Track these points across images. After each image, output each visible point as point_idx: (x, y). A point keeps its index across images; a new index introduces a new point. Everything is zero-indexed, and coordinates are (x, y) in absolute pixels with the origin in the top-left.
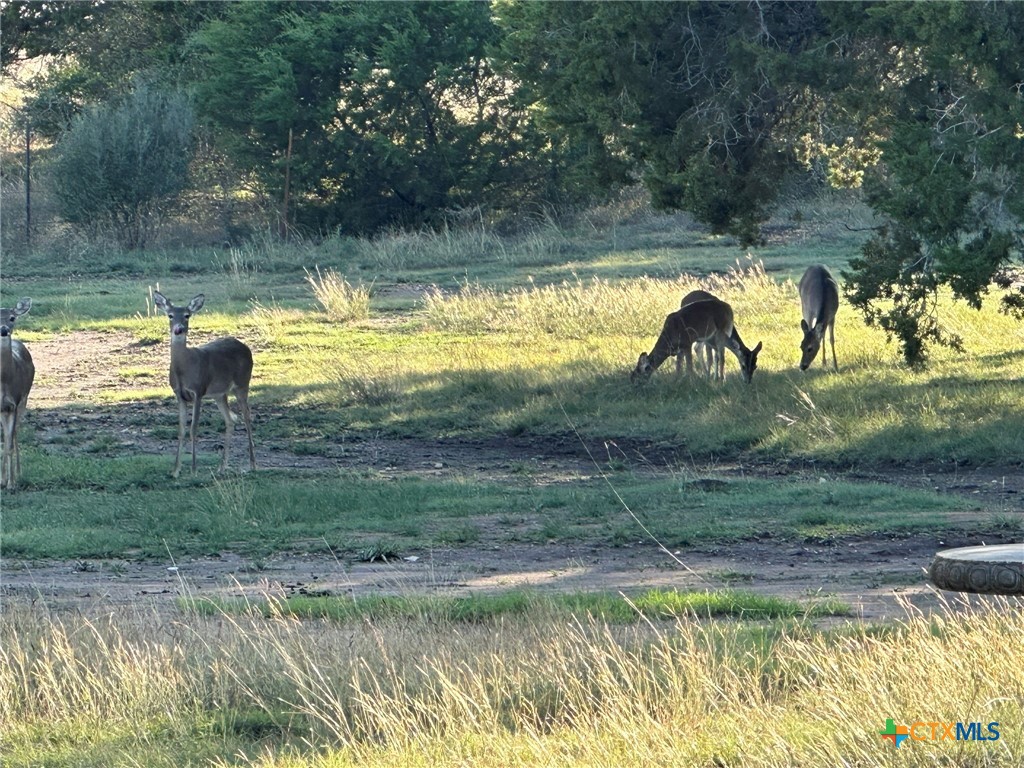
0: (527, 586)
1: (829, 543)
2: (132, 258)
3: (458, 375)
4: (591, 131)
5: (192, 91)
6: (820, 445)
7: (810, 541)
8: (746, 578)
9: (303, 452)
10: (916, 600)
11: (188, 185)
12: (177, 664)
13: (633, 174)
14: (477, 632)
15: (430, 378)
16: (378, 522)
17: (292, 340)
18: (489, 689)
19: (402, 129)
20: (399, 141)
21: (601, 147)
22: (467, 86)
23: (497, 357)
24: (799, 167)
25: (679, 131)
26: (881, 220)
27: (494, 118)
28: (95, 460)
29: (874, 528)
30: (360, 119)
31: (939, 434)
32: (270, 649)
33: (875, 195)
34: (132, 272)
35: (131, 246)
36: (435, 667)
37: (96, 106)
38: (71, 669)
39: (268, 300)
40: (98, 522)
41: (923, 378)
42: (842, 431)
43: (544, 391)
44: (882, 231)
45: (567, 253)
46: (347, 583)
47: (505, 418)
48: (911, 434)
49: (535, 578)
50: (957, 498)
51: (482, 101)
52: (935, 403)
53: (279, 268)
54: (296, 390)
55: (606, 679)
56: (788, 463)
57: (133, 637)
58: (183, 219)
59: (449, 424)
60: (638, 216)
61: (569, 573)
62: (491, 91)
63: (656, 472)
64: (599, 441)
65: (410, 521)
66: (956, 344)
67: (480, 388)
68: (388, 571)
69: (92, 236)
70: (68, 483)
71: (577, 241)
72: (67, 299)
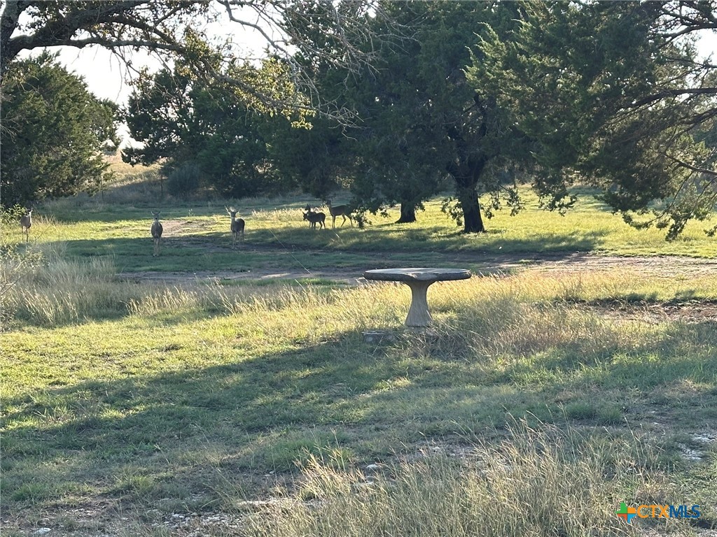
0: (274, 278)
1: (342, 268)
2: (186, 203)
3: (259, 230)
4: (289, 175)
5: (199, 166)
6: (340, 245)
7: (338, 267)
8: (324, 276)
9: (224, 247)
10: (361, 281)
11: (198, 187)
12: (195, 296)
13: (299, 185)
14: (263, 288)
15: (253, 230)
16: (241, 263)
17: (222, 222)
18: (266, 301)
19: (247, 175)
20: (246, 177)
21: (291, 179)
22: (261, 165)
23: (268, 226)
24: (335, 183)
25: (309, 176)
26: (354, 195)
27: (267, 172)
28: (177, 249)
29: (352, 264)
30: (237, 172)
31: (367, 243)
32: (216, 292)
33: (353, 190)
34: (186, 206)
35: (185, 201)
36: (254, 296)
37: (177, 169)
38: (171, 297)
39: (216, 213)
40: (178, 264)
41: (363, 230)
42: (345, 242)
43: (279, 234)
44: (354, 198)
45: (284, 202)
46: (234, 277)
47: (270, 239)
48: (360, 243)
49: (276, 276)
50: (371, 257)
51: (265, 169)
52: (366, 236)
53: (219, 206)
54: (223, 233)
55: (292, 299)
56: (333, 250)
57: (185, 290)
58: (197, 195)
59: (258, 241)
60: (300, 194)
61: (284, 275)
62: (267, 166)
63: (304, 252)
64: (291, 245)
65: (249, 263)
66: (370, 223)
67: (264, 233)
68: (243, 274)
69: (177, 199)
70: (171, 255)
71: (287, 200)
72: (171, 213)
